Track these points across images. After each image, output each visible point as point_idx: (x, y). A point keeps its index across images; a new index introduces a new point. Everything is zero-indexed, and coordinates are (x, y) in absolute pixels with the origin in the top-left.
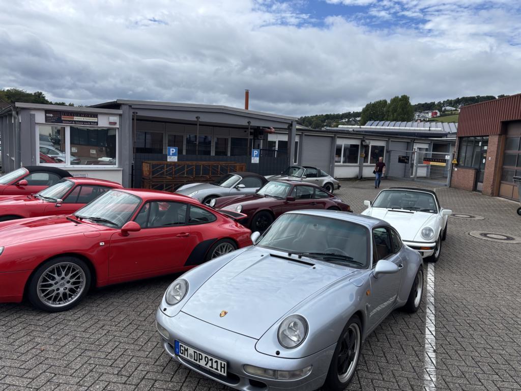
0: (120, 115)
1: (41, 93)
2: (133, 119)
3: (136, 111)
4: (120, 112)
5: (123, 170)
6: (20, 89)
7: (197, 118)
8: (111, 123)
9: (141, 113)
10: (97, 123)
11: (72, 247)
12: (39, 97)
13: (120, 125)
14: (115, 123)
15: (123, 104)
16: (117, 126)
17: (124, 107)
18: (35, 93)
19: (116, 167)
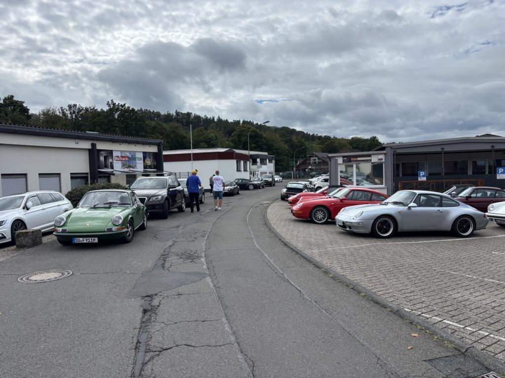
0: (385, 154)
1: (375, 137)
2: (394, 155)
3: (395, 150)
4: (385, 152)
5: (387, 188)
6: (359, 136)
7: (442, 149)
8: (379, 159)
9: (399, 151)
10: (371, 160)
11: (323, 204)
12: (374, 141)
13: (385, 160)
14: (382, 159)
15: (387, 147)
16: (384, 161)
17: (387, 149)
18: (371, 138)
19: (383, 186)
